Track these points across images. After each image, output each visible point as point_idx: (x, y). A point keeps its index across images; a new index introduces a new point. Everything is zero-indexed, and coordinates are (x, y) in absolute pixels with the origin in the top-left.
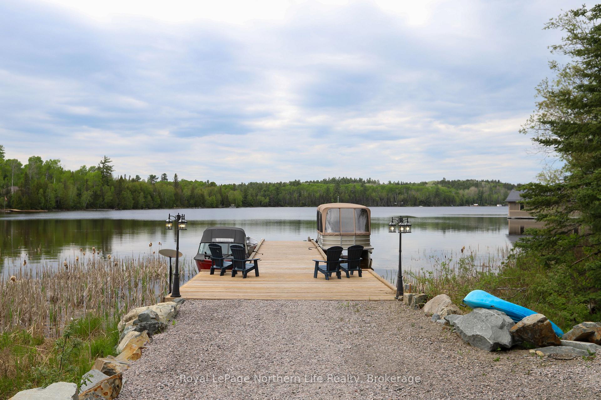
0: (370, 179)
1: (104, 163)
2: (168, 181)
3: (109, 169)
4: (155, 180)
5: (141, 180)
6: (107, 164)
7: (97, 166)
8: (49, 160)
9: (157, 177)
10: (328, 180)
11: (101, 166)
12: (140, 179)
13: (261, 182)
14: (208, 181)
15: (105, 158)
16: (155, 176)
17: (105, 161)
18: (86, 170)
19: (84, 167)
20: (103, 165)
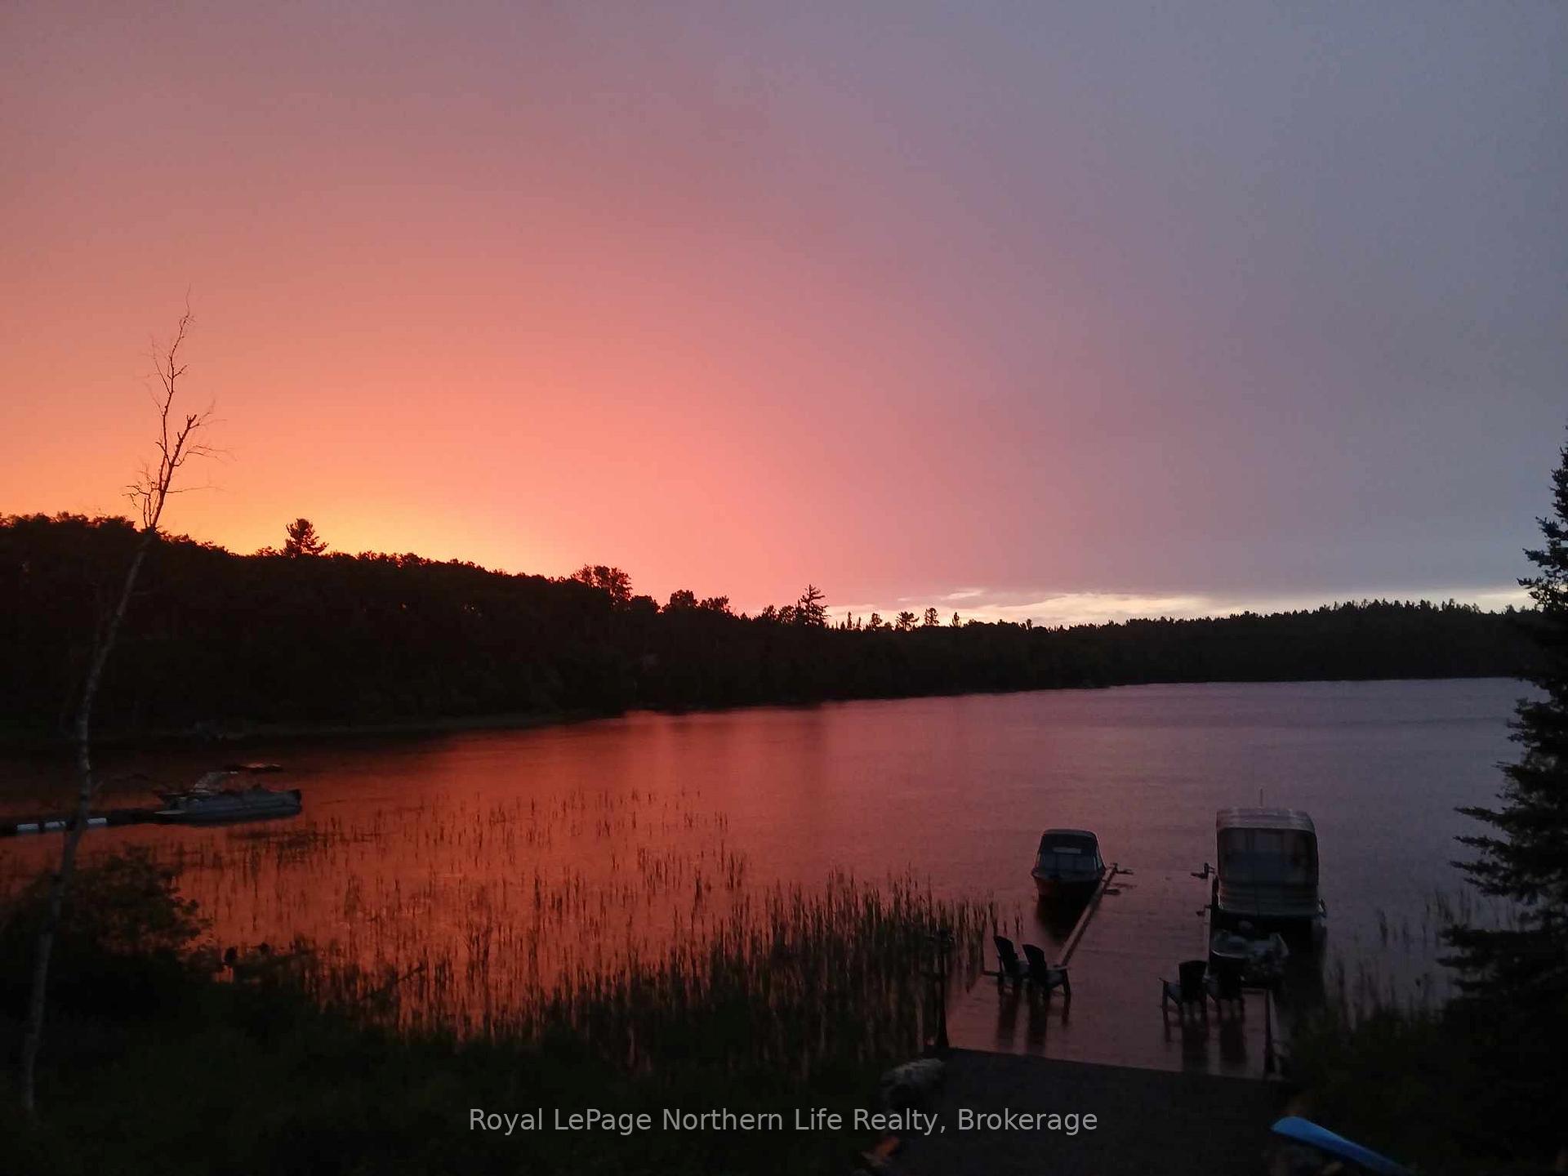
0: (1451, 601)
1: (809, 600)
2: (940, 625)
3: (817, 610)
4: (912, 624)
5: (882, 624)
6: (815, 602)
7: (794, 605)
8: (707, 600)
9: (915, 617)
10: (1332, 609)
11: (804, 606)
12: (881, 621)
13: (1152, 620)
14: (1029, 621)
15: (810, 590)
16: (912, 615)
17: (811, 595)
18: (775, 617)
19: (771, 608)
20: (806, 604)
